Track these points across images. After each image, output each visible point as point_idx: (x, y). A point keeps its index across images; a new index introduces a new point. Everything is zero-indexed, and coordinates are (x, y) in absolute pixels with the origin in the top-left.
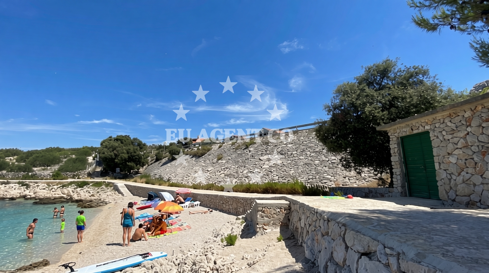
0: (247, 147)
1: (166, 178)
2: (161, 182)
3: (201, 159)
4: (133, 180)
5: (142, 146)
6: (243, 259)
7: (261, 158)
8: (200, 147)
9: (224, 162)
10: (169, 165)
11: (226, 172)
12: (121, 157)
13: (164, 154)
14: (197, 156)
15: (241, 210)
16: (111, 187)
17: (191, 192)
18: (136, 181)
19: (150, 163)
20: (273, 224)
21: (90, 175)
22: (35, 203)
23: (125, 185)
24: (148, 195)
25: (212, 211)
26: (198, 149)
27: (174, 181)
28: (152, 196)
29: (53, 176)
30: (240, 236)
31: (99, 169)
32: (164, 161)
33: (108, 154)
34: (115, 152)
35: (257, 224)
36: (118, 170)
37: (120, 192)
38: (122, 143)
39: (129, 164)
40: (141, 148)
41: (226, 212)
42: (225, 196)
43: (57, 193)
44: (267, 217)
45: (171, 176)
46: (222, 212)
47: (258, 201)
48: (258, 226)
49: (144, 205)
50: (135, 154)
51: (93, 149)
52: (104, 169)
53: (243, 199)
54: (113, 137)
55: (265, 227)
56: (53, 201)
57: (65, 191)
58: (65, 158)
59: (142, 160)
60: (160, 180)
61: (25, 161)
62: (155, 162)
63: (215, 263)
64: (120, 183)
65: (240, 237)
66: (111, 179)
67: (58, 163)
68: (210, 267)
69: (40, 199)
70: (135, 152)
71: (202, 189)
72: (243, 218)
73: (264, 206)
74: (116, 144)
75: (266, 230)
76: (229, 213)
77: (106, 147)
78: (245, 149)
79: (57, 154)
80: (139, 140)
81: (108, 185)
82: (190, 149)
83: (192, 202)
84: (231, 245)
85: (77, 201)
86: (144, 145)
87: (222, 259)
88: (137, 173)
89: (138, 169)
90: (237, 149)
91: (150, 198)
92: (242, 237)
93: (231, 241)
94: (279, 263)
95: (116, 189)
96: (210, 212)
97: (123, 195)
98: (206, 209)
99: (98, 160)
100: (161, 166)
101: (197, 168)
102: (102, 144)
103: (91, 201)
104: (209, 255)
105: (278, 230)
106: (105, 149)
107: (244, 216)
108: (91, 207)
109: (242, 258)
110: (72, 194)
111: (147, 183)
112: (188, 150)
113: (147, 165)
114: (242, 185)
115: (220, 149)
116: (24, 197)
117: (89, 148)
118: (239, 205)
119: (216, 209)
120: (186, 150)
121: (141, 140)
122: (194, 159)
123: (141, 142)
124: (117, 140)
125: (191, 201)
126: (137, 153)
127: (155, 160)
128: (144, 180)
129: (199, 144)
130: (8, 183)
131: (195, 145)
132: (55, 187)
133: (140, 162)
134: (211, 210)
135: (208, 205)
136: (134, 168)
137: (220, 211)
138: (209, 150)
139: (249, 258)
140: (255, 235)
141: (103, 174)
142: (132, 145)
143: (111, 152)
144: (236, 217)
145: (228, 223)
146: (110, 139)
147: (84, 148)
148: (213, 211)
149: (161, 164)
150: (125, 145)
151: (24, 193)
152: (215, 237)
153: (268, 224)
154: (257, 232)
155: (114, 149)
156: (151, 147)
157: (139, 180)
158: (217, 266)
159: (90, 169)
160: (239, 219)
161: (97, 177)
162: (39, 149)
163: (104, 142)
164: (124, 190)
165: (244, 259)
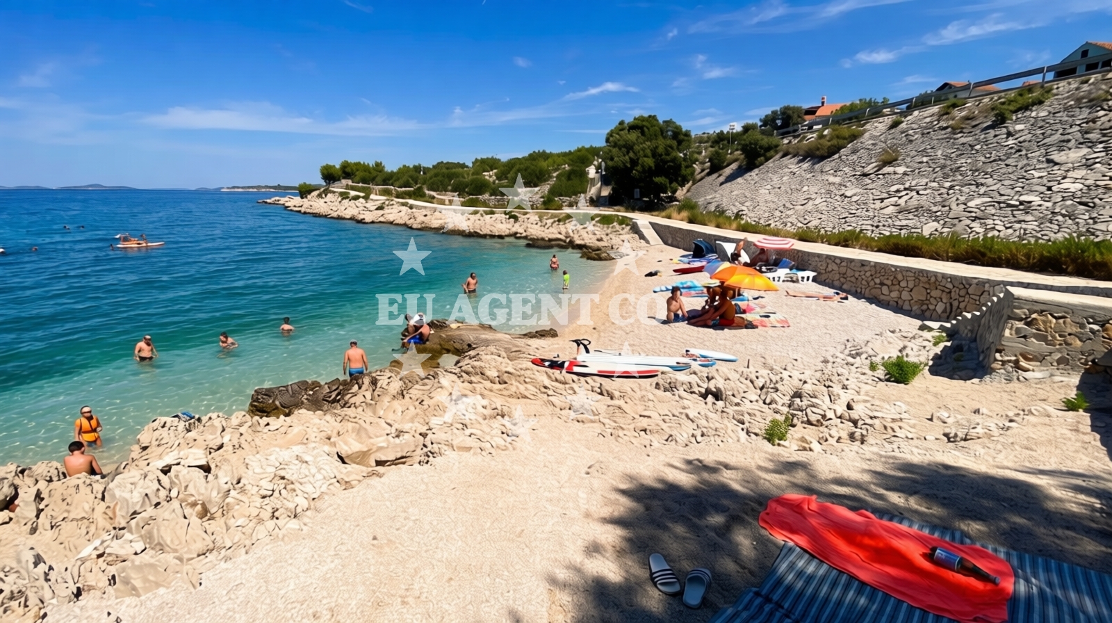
0: (1000, 120)
1: (731, 211)
2: (721, 220)
3: (827, 165)
4: (664, 214)
5: (681, 137)
6: (931, 420)
7: (1056, 157)
8: (826, 132)
9: (901, 170)
10: (740, 180)
11: (902, 202)
12: (643, 166)
13: (730, 154)
14: (816, 155)
15: (940, 308)
16: (627, 225)
17: (793, 247)
18: (669, 217)
19: (698, 177)
20: (1059, 362)
21: (594, 202)
22: (528, 246)
23: (650, 223)
24: (694, 246)
25: (846, 298)
26: (821, 137)
27: (750, 218)
28: (702, 249)
29: (544, 203)
30: (927, 368)
31: (606, 192)
32: (728, 171)
33: (621, 159)
34: (631, 154)
35: (999, 351)
36: (637, 193)
37: (642, 237)
38: (643, 133)
39: (657, 180)
40: (680, 143)
41: (888, 304)
42: (892, 266)
43: (552, 232)
44: (1042, 338)
45: (744, 208)
46: (877, 305)
47: (1017, 291)
48: (998, 355)
49: (687, 266)
50: (668, 158)
51: (594, 152)
52: (613, 189)
53: (953, 278)
54: (627, 121)
55: (1023, 363)
56: (548, 244)
57: (562, 228)
58: (556, 170)
59: (683, 172)
60: (719, 216)
61: (507, 178)
62: (709, 174)
63: (849, 407)
64: (643, 220)
65: (929, 370)
66: (627, 211)
67: (546, 180)
68: (835, 410)
69: (532, 239)
70: (668, 154)
71: (822, 243)
72: (942, 328)
73: (1039, 307)
74: (633, 136)
75: (1026, 370)
76: (898, 309)
77: (615, 145)
78: (992, 127)
79: (544, 164)
80: (675, 123)
81: (623, 221)
82: (795, 137)
83: (794, 271)
84: (897, 381)
85: (580, 247)
86: (687, 134)
87: (868, 405)
88: (673, 199)
89: (674, 191)
90: (955, 129)
91: (698, 253)
92: (934, 371)
93: (899, 372)
94: (1053, 460)
95: (635, 229)
96: (842, 298)
97: (647, 242)
98: (830, 292)
99: (604, 173)
100: (722, 184)
101: (814, 189)
102: (607, 140)
103: (599, 249)
104: (837, 389)
105: (1075, 379)
106: (615, 151)
107: (948, 325)
108: (600, 259)
109: (930, 417)
110: (571, 234)
111: (691, 221)
112: (790, 142)
113: (691, 182)
114: (955, 240)
115: (893, 131)
116: (514, 235)
117: (588, 150)
118: (935, 293)
119: (858, 296)
120: (786, 141)
121: (678, 123)
122: (806, 165)
123: (679, 128)
124: (632, 127)
125: (791, 269)
126: (673, 154)
127: (708, 170)
128: (685, 214)
129: (825, 122)
130: (492, 213)
131: (810, 127)
132: (550, 221)
133: (677, 173)
134: (843, 295)
135: (837, 283)
136: (666, 187)
137: (871, 300)
138: (854, 137)
139: (950, 421)
140: (981, 377)
141: (612, 201)
142: (661, 138)
143: (624, 155)
144: (919, 323)
145: (893, 332)
146: (620, 127)
147: (579, 150)
148: (849, 297)
149: (722, 179)
150: (650, 140)
151: (514, 230)
152: (850, 355)
153: (1040, 359)
154: (993, 370)
155: (629, 147)
156: (701, 140)
157: (675, 214)
158: (854, 414)
159: (593, 191)
160: (930, 329)
161: (603, 205)
162: (520, 157)
163: (611, 134)
164: (650, 233)
165: (934, 419)
